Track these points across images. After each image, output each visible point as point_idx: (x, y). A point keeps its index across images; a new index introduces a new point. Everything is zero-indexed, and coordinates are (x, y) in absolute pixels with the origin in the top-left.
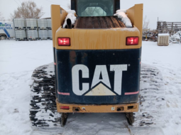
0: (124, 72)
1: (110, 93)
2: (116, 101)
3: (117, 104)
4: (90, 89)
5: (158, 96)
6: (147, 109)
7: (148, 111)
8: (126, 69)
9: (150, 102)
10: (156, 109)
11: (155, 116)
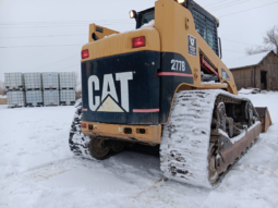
0: (129, 81)
1: (117, 109)
2: (123, 119)
3: (126, 124)
4: (101, 104)
5: (195, 126)
6: (178, 145)
7: (179, 148)
8: (131, 78)
9: (182, 134)
10: (190, 147)
11: (188, 159)
